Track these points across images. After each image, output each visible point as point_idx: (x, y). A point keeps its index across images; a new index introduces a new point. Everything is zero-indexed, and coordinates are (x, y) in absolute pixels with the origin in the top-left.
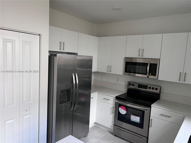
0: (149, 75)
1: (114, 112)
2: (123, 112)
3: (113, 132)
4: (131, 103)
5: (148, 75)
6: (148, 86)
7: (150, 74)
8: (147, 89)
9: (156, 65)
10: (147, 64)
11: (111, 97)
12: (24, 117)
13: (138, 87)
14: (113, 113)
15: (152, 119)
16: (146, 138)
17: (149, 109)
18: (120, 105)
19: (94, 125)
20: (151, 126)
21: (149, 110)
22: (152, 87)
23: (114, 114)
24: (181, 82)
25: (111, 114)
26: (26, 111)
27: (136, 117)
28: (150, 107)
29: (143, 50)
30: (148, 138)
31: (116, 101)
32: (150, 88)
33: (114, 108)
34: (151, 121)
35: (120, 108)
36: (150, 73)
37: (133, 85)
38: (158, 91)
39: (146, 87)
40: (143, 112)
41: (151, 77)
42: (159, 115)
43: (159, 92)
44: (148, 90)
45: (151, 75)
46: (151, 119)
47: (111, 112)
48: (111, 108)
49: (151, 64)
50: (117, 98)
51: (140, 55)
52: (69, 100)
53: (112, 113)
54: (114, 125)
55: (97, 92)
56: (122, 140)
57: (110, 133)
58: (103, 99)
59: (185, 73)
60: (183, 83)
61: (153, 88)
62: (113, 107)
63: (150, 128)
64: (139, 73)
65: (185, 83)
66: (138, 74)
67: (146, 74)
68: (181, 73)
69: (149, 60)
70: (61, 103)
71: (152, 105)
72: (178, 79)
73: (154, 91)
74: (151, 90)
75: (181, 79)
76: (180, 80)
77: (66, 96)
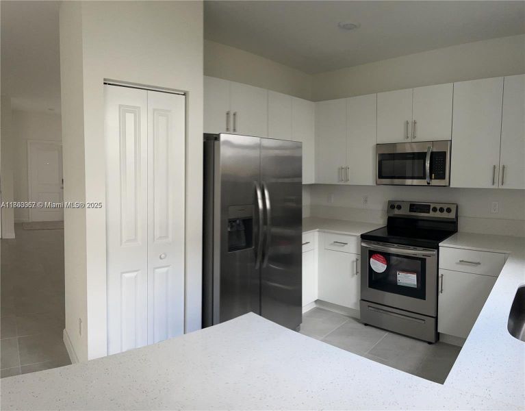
0: (431, 178)
1: (359, 270)
2: (379, 266)
3: (359, 318)
4: (396, 245)
5: (428, 180)
6: (430, 206)
7: (433, 177)
8: (429, 212)
9: (444, 153)
10: (425, 153)
11: (350, 237)
12: (157, 270)
13: (410, 211)
14: (357, 273)
15: (442, 275)
16: (433, 320)
17: (435, 252)
18: (372, 253)
19: (314, 306)
20: (442, 290)
21: (433, 255)
22: (438, 207)
23: (359, 274)
24: (495, 187)
25: (353, 275)
26: (161, 258)
27: (409, 275)
28: (437, 248)
29: (415, 123)
30: (436, 318)
31: (363, 244)
32: (435, 210)
33: (359, 262)
34: (440, 279)
35: (371, 259)
36: (433, 175)
37: (399, 207)
38: (452, 215)
39: (426, 208)
40: (423, 261)
41: (435, 182)
42: (457, 263)
43: (454, 217)
44: (432, 214)
45: (435, 179)
46: (440, 275)
47: (353, 271)
48: (353, 262)
49: (432, 153)
50: (364, 237)
51: (410, 135)
52: (248, 244)
53: (355, 272)
54: (362, 300)
55: (318, 229)
56: (383, 333)
57: (353, 321)
58: (332, 244)
59: (504, 167)
60: (500, 187)
61: (441, 210)
62: (357, 260)
63: (440, 294)
64: (413, 178)
65: (504, 187)
66: (411, 180)
67: (424, 178)
68: (494, 166)
69: (429, 145)
70: (232, 248)
71: (440, 244)
72: (491, 181)
73: (445, 215)
74: (438, 215)
75: (496, 181)
76: (493, 183)
77: (243, 233)
